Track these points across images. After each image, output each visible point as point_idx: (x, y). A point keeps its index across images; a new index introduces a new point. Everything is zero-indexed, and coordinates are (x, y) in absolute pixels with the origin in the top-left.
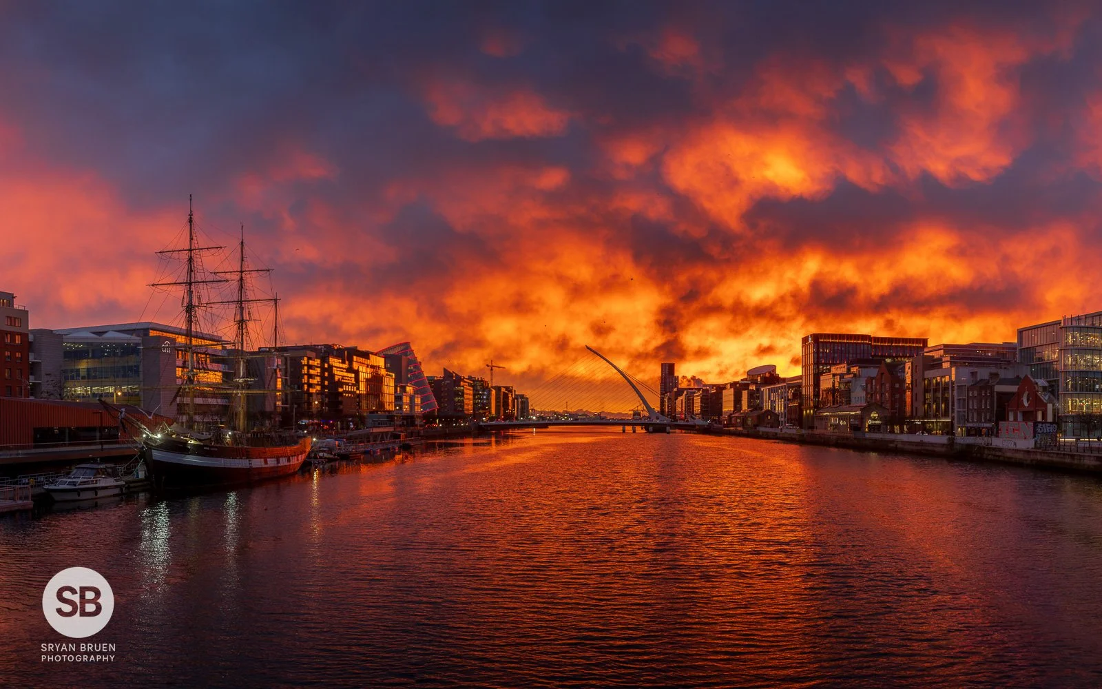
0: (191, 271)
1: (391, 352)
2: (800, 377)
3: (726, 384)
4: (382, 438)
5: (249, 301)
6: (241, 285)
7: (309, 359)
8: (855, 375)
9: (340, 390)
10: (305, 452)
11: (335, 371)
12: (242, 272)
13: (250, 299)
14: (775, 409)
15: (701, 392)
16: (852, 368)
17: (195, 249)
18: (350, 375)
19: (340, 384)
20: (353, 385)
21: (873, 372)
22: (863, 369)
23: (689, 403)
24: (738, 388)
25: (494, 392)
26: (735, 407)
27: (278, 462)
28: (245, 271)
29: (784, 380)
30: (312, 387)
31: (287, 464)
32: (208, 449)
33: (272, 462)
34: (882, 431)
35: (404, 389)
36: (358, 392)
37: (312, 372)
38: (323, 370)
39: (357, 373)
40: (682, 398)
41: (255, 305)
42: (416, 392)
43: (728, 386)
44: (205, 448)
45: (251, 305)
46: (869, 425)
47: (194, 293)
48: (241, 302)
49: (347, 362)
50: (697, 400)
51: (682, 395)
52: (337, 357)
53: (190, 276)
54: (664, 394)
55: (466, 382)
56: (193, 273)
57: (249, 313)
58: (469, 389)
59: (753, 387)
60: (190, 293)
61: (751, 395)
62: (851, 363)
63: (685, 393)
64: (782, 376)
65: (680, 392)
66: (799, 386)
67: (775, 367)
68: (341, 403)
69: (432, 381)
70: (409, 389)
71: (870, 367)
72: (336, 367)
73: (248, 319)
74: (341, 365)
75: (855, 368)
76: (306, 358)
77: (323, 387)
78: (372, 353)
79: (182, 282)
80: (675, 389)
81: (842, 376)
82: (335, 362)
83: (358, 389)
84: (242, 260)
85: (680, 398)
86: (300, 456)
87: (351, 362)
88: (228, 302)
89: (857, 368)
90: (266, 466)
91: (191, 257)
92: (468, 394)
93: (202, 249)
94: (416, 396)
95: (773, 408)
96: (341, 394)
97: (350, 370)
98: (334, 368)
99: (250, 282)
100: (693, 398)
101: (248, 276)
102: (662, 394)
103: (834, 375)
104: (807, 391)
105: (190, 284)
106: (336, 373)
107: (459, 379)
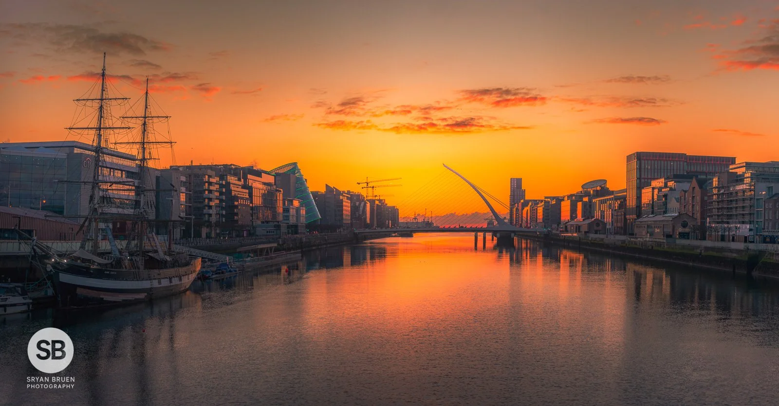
0: (101, 117)
1: (281, 171)
2: (625, 191)
3: (564, 197)
4: (267, 252)
5: (150, 143)
6: (144, 128)
7: (210, 176)
8: (671, 189)
9: (236, 203)
10: (195, 271)
11: (232, 187)
12: (145, 117)
13: (151, 141)
14: (604, 218)
15: (543, 203)
16: (668, 183)
17: (105, 99)
18: (244, 190)
19: (236, 198)
20: (247, 199)
21: (686, 186)
22: (678, 184)
23: (534, 211)
24: (575, 199)
25: (368, 205)
26: (571, 216)
27: (171, 282)
28: (148, 117)
29: (612, 193)
30: (211, 201)
31: (178, 283)
32: (108, 272)
33: (165, 283)
34: (690, 238)
35: (291, 202)
36: (251, 205)
37: (212, 188)
38: (221, 186)
39: (250, 189)
40: (527, 208)
41: (155, 146)
42: (301, 205)
43: (566, 198)
44: (105, 272)
45: (151, 146)
46: (680, 233)
47: (102, 136)
48: (143, 143)
49: (242, 180)
50: (540, 210)
51: (527, 206)
52: (235, 175)
53: (100, 122)
54: (513, 205)
55: (345, 196)
56: (102, 119)
57: (150, 153)
58: (347, 202)
59: (586, 199)
60: (100, 136)
61: (585, 205)
62: (668, 179)
63: (530, 204)
64: (611, 189)
65: (526, 203)
66: (624, 198)
67: (605, 181)
68: (237, 214)
69: (315, 194)
70: (296, 203)
71: (684, 182)
72: (233, 184)
73: (148, 158)
74: (237, 182)
75: (671, 182)
76: (207, 177)
77: (221, 201)
78: (265, 172)
79: (93, 127)
80: (522, 201)
81: (660, 189)
82: (232, 179)
83: (251, 202)
84: (146, 107)
85: (526, 209)
86: (190, 275)
87: (246, 179)
88: (133, 143)
89: (673, 182)
90: (160, 286)
91: (102, 105)
92: (346, 206)
93: (111, 99)
94: (301, 208)
95: (603, 216)
96: (237, 207)
97: (244, 187)
98: (231, 185)
99: (152, 126)
100: (537, 209)
101: (151, 121)
102: (511, 205)
103: (653, 188)
104: (631, 203)
105: (100, 129)
106: (233, 189)
107: (339, 193)
